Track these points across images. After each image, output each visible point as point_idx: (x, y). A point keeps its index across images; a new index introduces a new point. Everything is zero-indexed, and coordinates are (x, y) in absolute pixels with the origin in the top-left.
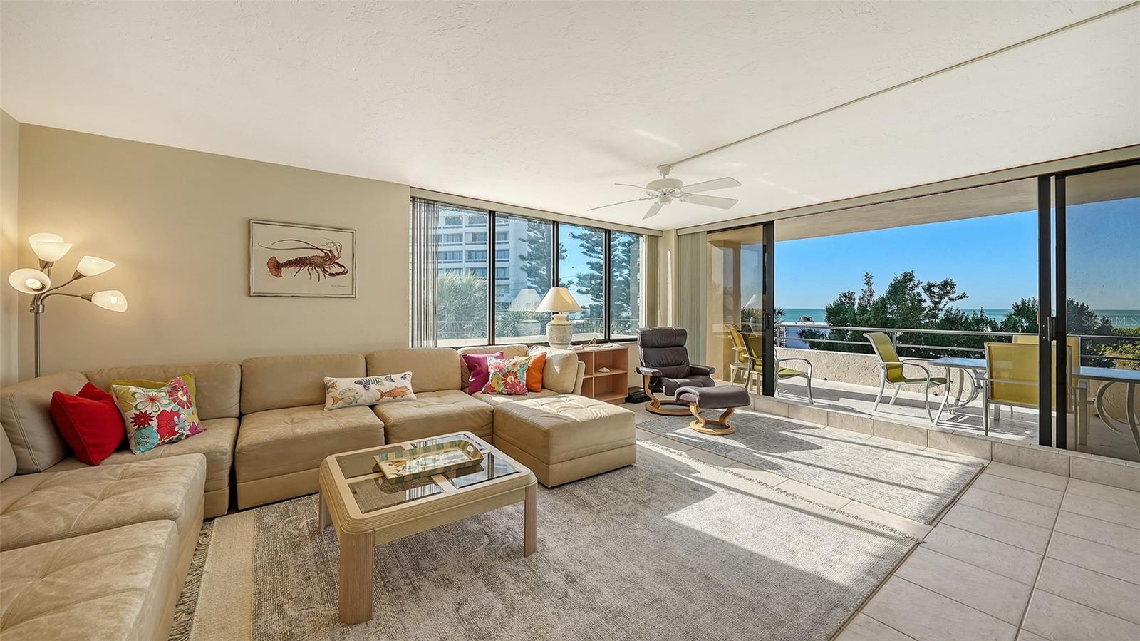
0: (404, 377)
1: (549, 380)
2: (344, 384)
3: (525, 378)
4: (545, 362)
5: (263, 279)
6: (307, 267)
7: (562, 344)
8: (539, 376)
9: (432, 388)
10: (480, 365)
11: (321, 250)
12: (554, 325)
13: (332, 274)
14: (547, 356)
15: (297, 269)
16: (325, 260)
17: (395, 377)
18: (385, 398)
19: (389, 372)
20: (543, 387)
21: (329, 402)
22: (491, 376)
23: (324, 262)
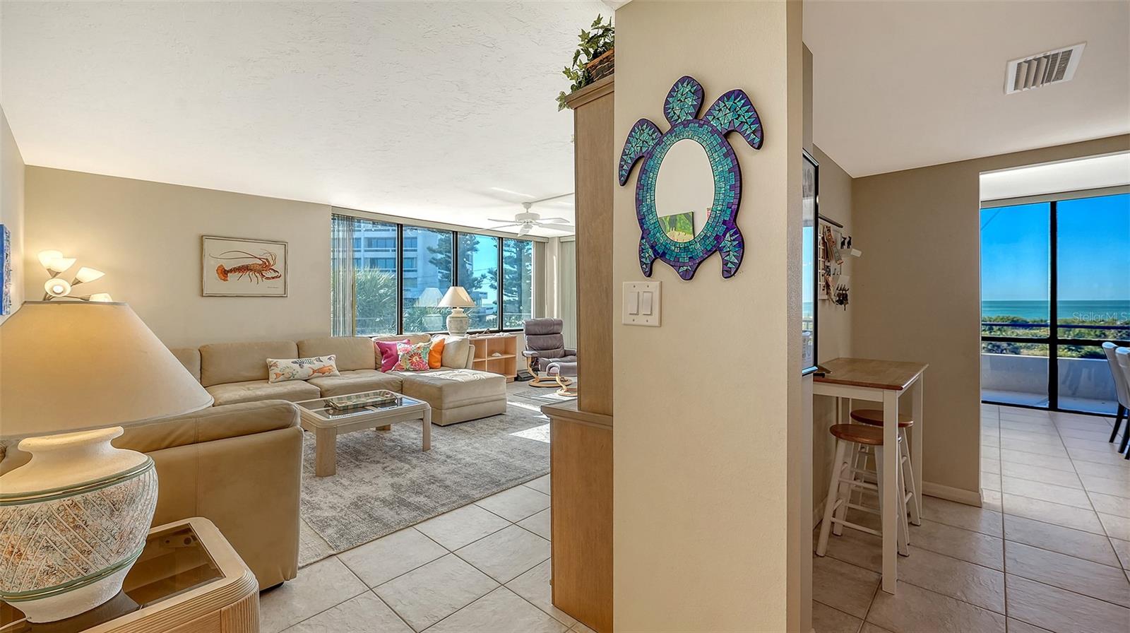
0: (330, 359)
1: (447, 360)
2: (284, 364)
3: (427, 358)
4: (444, 347)
5: (213, 283)
6: (248, 273)
7: (460, 333)
8: (439, 357)
9: (352, 368)
10: (390, 350)
11: (260, 259)
12: (453, 317)
13: (268, 278)
14: (445, 343)
15: (241, 274)
16: (263, 267)
17: (324, 359)
18: (316, 374)
19: (317, 354)
20: (442, 366)
21: (272, 377)
22: (400, 357)
23: (262, 268)
